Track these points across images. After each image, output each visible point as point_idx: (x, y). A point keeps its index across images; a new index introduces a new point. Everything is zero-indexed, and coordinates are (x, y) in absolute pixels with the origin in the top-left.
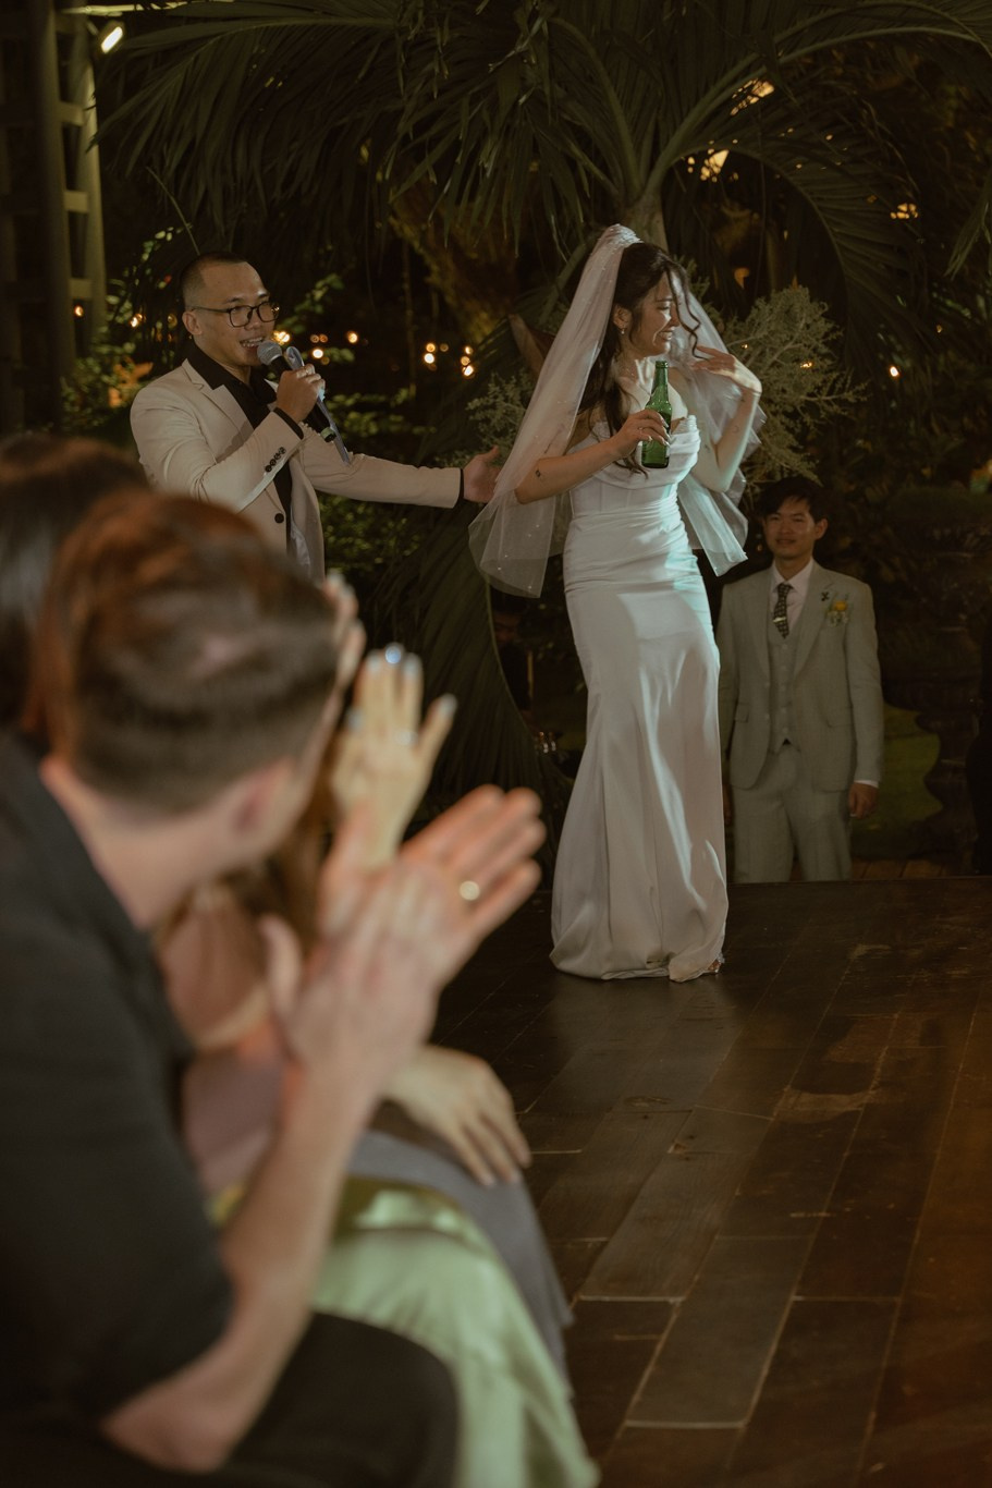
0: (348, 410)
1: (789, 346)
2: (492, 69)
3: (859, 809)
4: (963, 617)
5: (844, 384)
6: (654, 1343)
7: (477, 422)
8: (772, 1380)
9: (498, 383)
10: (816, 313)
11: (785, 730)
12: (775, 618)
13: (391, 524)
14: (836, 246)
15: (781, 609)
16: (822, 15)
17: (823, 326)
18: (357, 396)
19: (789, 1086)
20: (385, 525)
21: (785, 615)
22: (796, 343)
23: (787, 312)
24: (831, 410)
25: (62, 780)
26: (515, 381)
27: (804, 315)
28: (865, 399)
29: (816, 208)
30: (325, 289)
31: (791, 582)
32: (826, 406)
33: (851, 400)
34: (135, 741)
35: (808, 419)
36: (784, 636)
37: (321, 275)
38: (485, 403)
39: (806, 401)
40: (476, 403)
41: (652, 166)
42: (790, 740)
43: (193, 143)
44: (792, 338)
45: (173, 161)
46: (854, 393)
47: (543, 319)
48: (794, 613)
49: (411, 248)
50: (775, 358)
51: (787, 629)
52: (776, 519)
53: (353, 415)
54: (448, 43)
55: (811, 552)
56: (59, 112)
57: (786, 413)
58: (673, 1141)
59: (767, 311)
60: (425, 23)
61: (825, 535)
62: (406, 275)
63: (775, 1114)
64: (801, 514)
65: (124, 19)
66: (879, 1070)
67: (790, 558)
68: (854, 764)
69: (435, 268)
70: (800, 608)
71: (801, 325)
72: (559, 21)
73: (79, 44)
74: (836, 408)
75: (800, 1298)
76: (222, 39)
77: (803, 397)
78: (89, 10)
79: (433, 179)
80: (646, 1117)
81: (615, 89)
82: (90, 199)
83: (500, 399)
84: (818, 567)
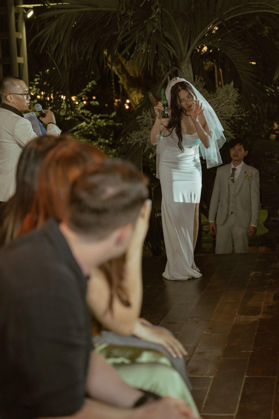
0: (97, 119)
1: (228, 101)
2: (145, 23)
3: (251, 233)
4: (274, 177)
5: (242, 112)
6: (207, 390)
7: (139, 123)
8: (242, 401)
9: (145, 111)
10: (235, 91)
11: (232, 209)
12: (231, 177)
13: (110, 151)
14: (239, 73)
15: (233, 175)
16: (237, 7)
17: (237, 95)
18: (100, 115)
19: (237, 313)
20: (108, 151)
21: (234, 177)
22: (229, 100)
23: (227, 91)
24: (239, 119)
25: (65, 230)
26: (150, 111)
27: (232, 92)
28: (249, 116)
29: (234, 62)
30: (91, 85)
31: (236, 168)
32: (237, 117)
33: (245, 116)
34: (87, 217)
35: (232, 121)
36: (233, 183)
37: (90, 81)
38: (141, 117)
39: (232, 116)
40: (139, 117)
41: (188, 50)
42: (233, 212)
43: (59, 43)
44: (228, 98)
45: (53, 49)
46: (245, 114)
47: (157, 93)
48: (236, 177)
49: (114, 73)
50: (223, 104)
51: (234, 181)
52: (234, 149)
53: (99, 120)
54: (132, 15)
55: (243, 159)
56: (15, 35)
57: (226, 120)
58: (206, 330)
59: (221, 91)
60: (126, 10)
61: (247, 155)
62: (113, 80)
63: (234, 321)
64: (241, 149)
65: (34, 9)
66: (262, 309)
67: (236, 161)
68: (251, 220)
69: (121, 78)
70: (238, 175)
71: (231, 95)
72: (163, 9)
73: (21, 16)
74: (240, 118)
75: (247, 376)
76: (67, 14)
77: (231, 115)
78: (24, 6)
79: (128, 54)
80: (197, 323)
81: (178, 28)
82: (24, 59)
83: (146, 116)
84: (244, 163)
